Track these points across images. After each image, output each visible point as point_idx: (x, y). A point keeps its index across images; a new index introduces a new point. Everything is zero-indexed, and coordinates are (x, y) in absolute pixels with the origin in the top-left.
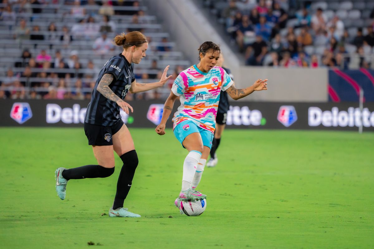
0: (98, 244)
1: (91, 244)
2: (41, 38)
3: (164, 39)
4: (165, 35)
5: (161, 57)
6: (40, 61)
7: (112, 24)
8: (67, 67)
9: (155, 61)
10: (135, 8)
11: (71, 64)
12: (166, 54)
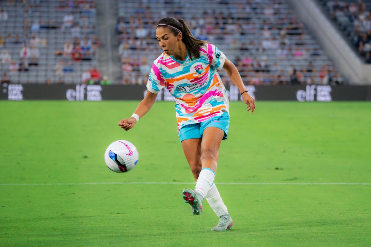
0: (281, 169)
1: (277, 169)
2: (246, 49)
3: (316, 49)
4: (317, 46)
5: (315, 60)
6: (245, 63)
7: (287, 41)
8: (260, 66)
9: (311, 62)
10: (299, 31)
11: (263, 64)
12: (317, 58)
